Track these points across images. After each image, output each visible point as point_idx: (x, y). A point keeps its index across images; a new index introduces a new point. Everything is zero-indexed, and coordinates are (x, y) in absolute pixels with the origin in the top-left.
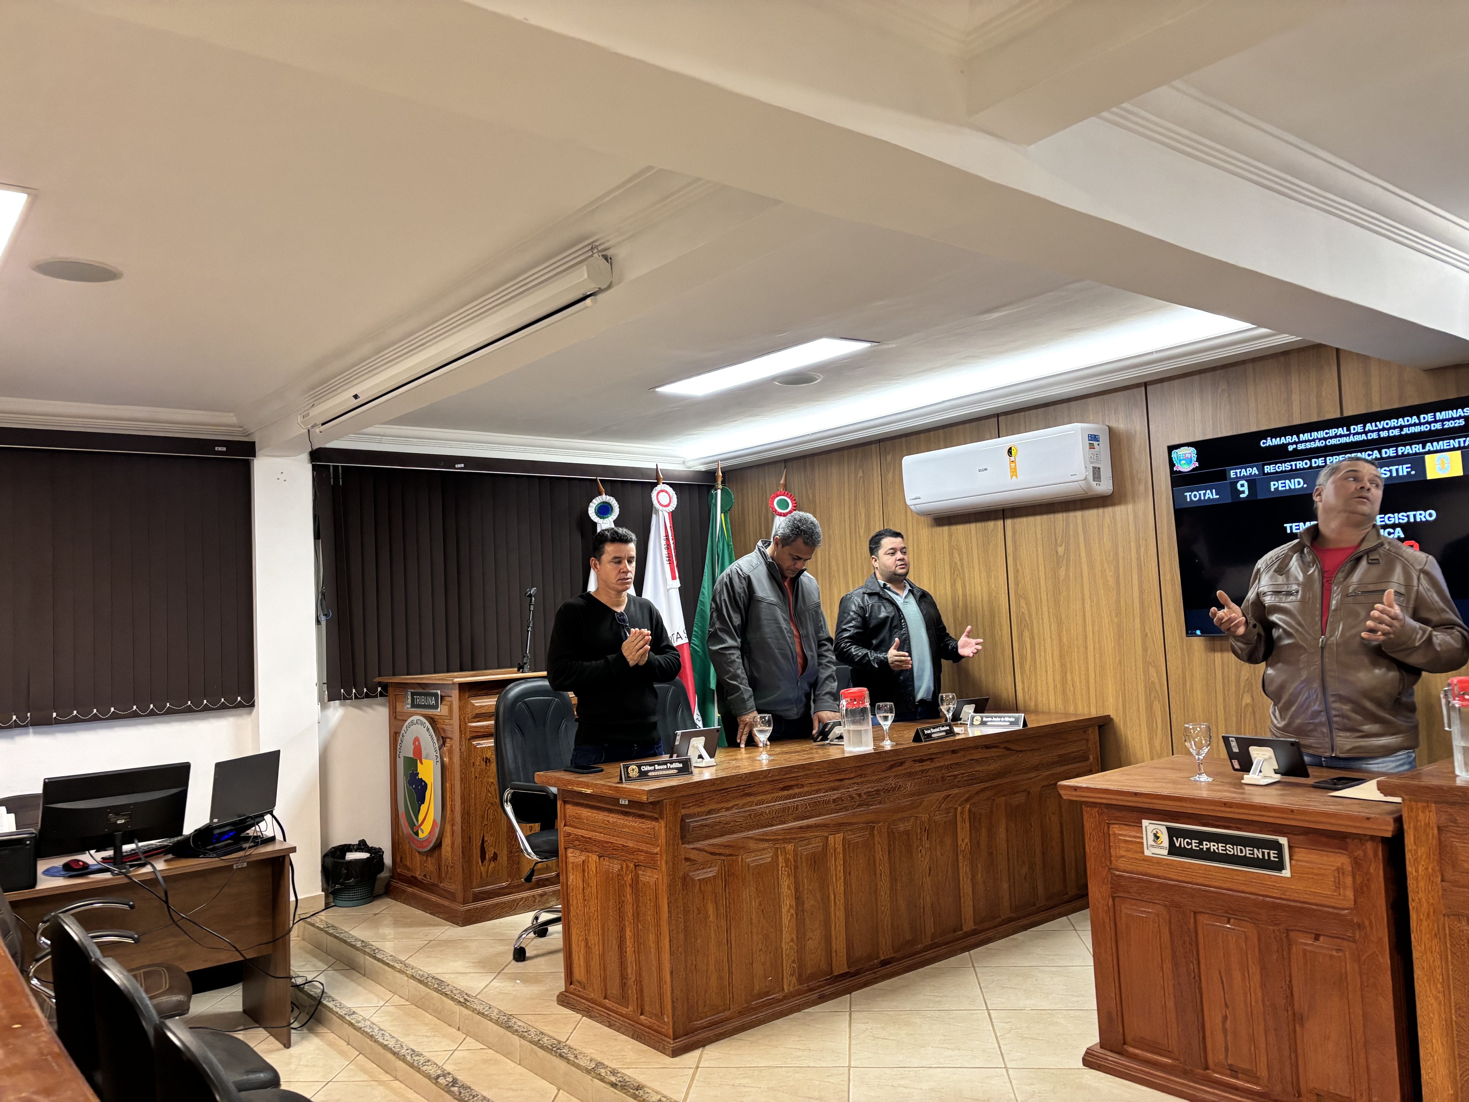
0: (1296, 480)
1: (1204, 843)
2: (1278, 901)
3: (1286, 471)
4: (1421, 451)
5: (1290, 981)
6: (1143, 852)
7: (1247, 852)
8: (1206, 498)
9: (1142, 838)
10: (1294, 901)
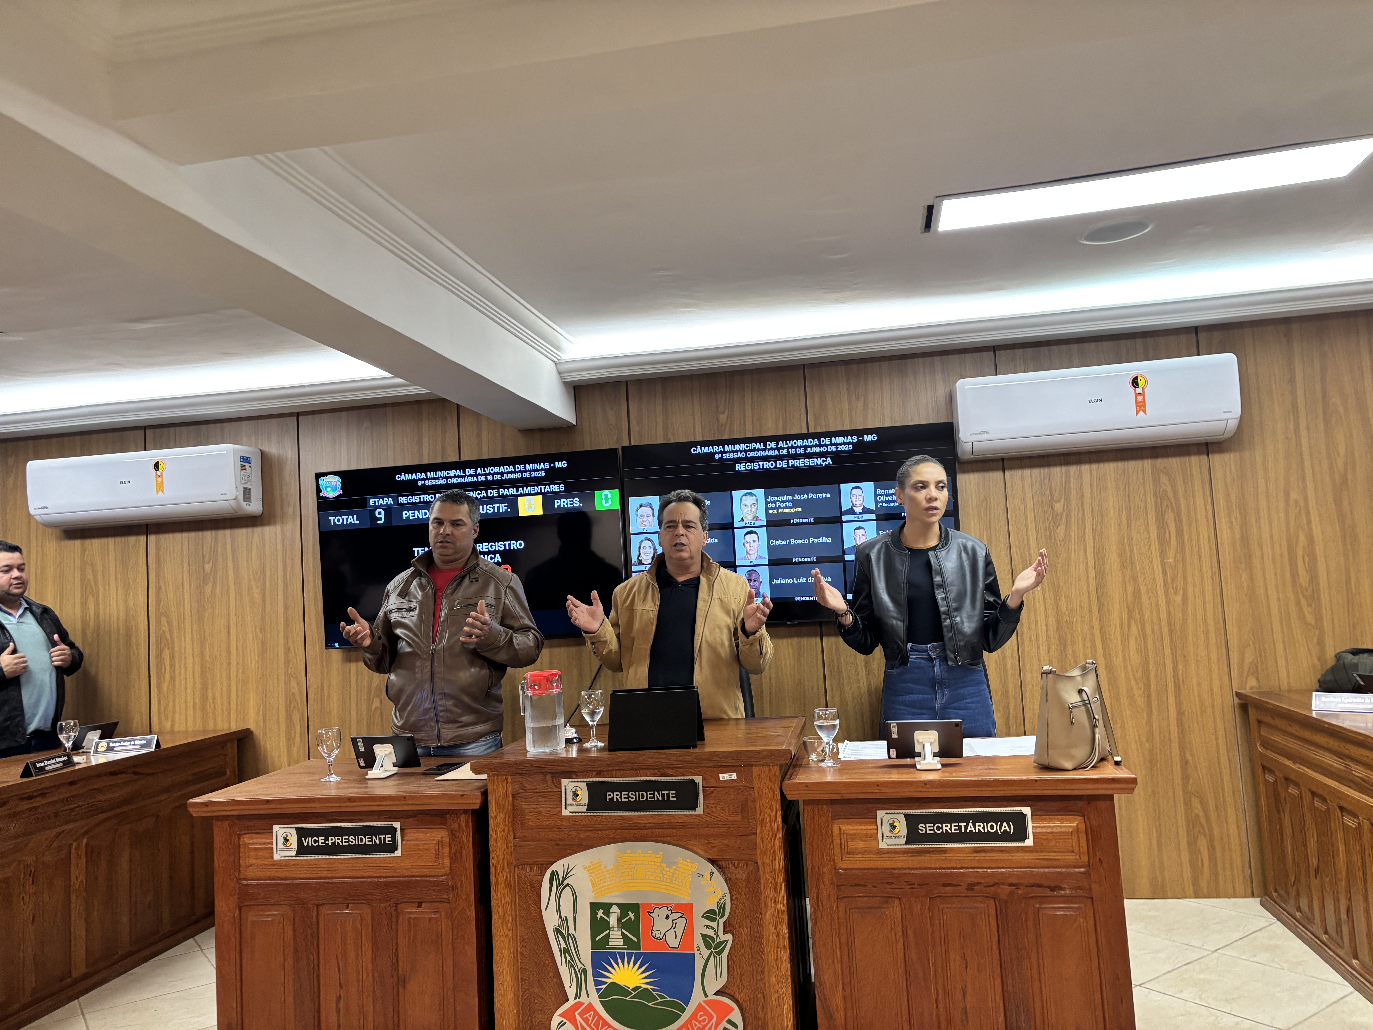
0: (424, 511)
1: (330, 838)
2: (390, 879)
3: (416, 503)
4: (515, 493)
5: (397, 949)
6: (273, 857)
7: (367, 840)
8: (348, 523)
9: (272, 843)
10: (403, 877)
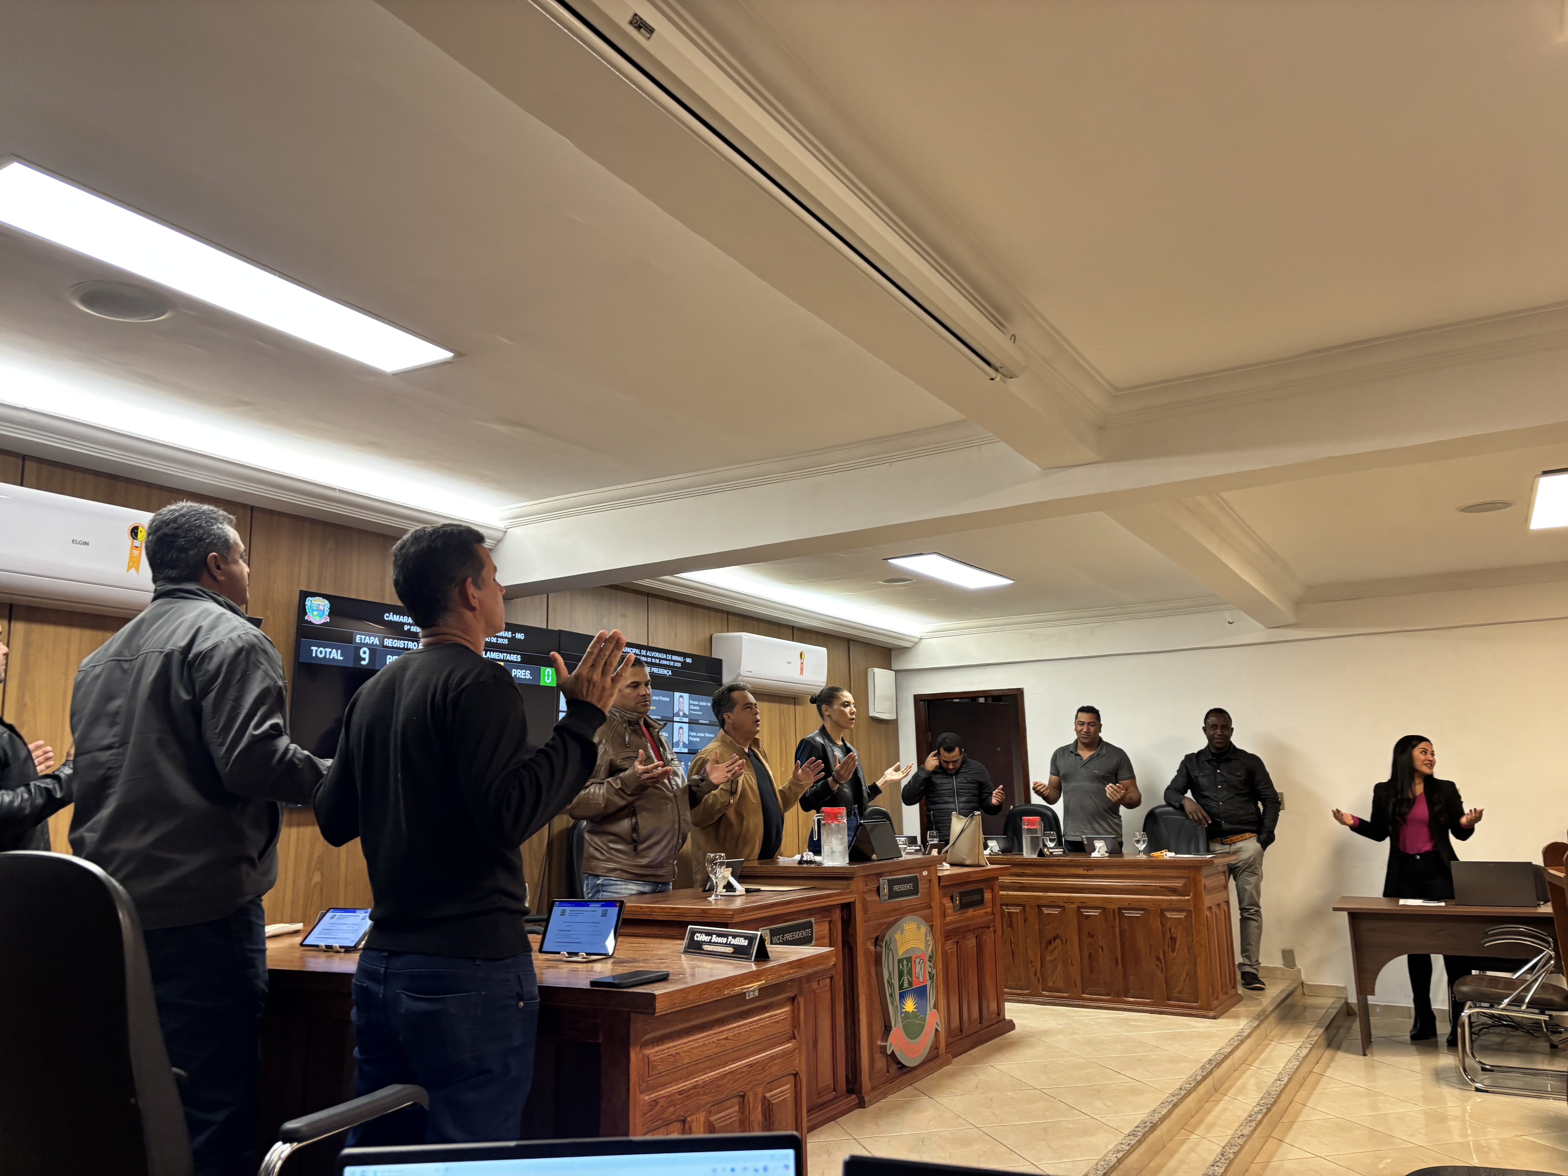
8: (331, 657)
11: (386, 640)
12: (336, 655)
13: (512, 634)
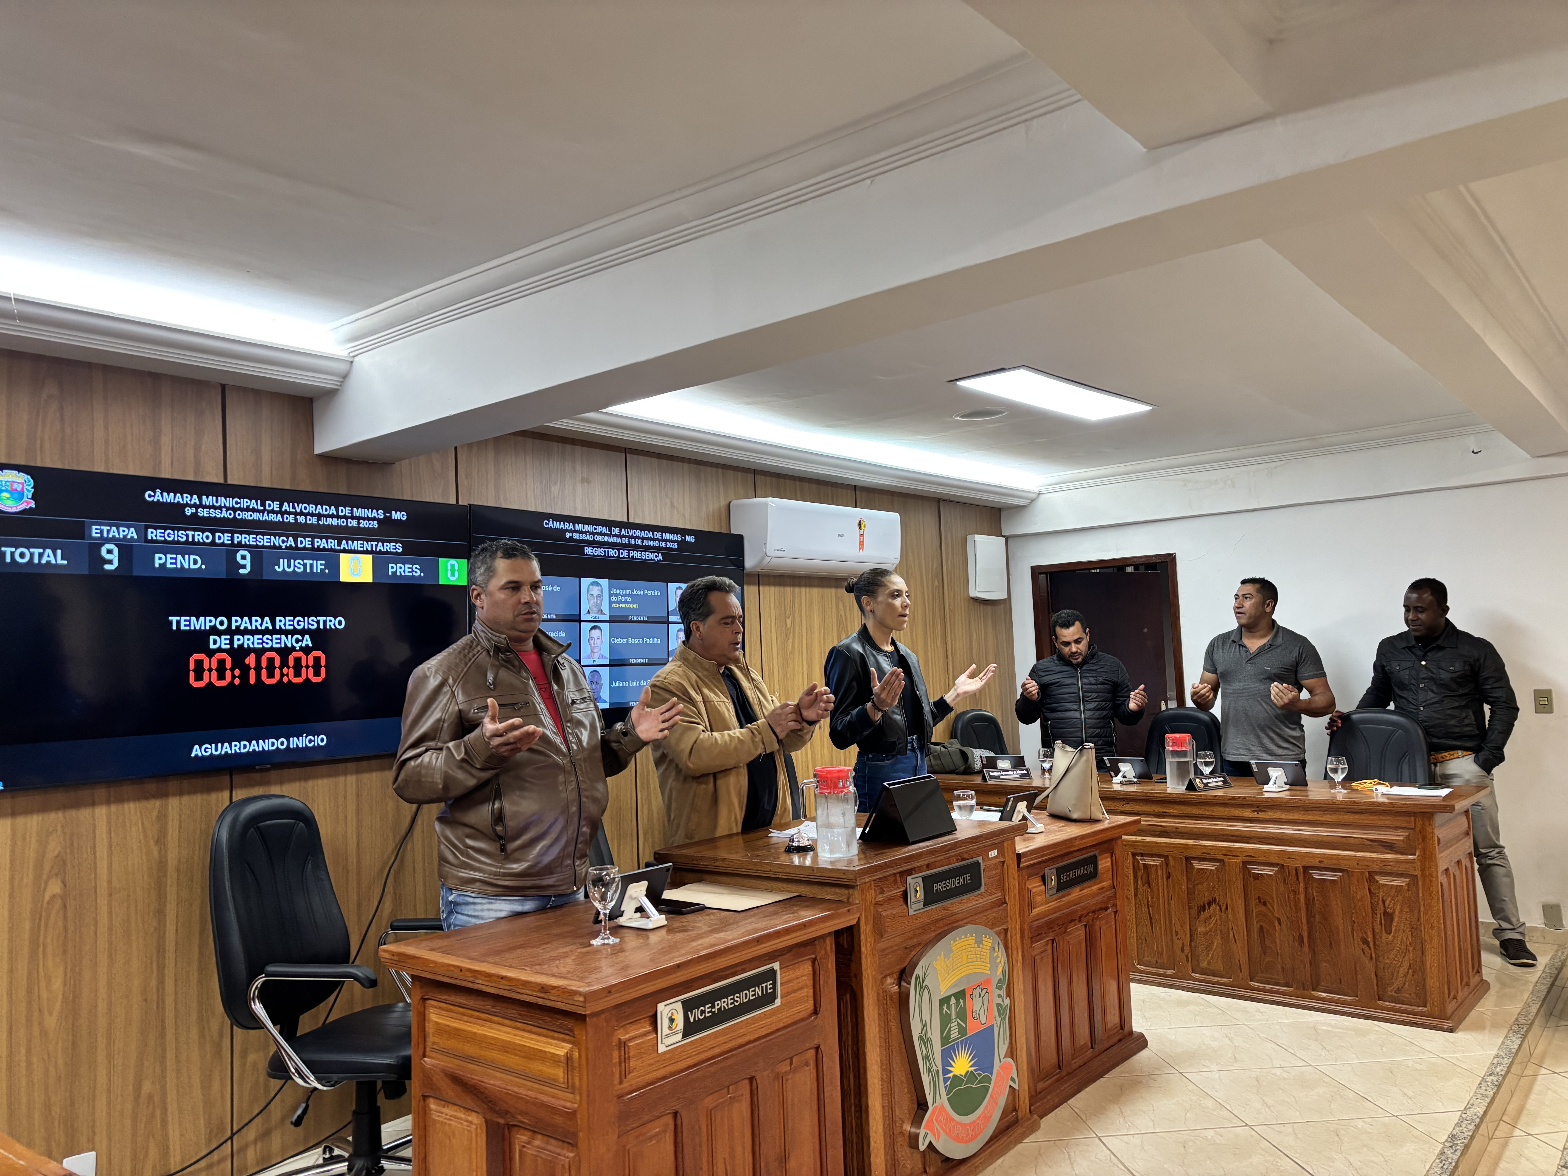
0: (192, 557)
3: (178, 542)
4: (337, 548)
8: (44, 561)
11: (150, 530)
12: (52, 557)
13: (384, 514)
